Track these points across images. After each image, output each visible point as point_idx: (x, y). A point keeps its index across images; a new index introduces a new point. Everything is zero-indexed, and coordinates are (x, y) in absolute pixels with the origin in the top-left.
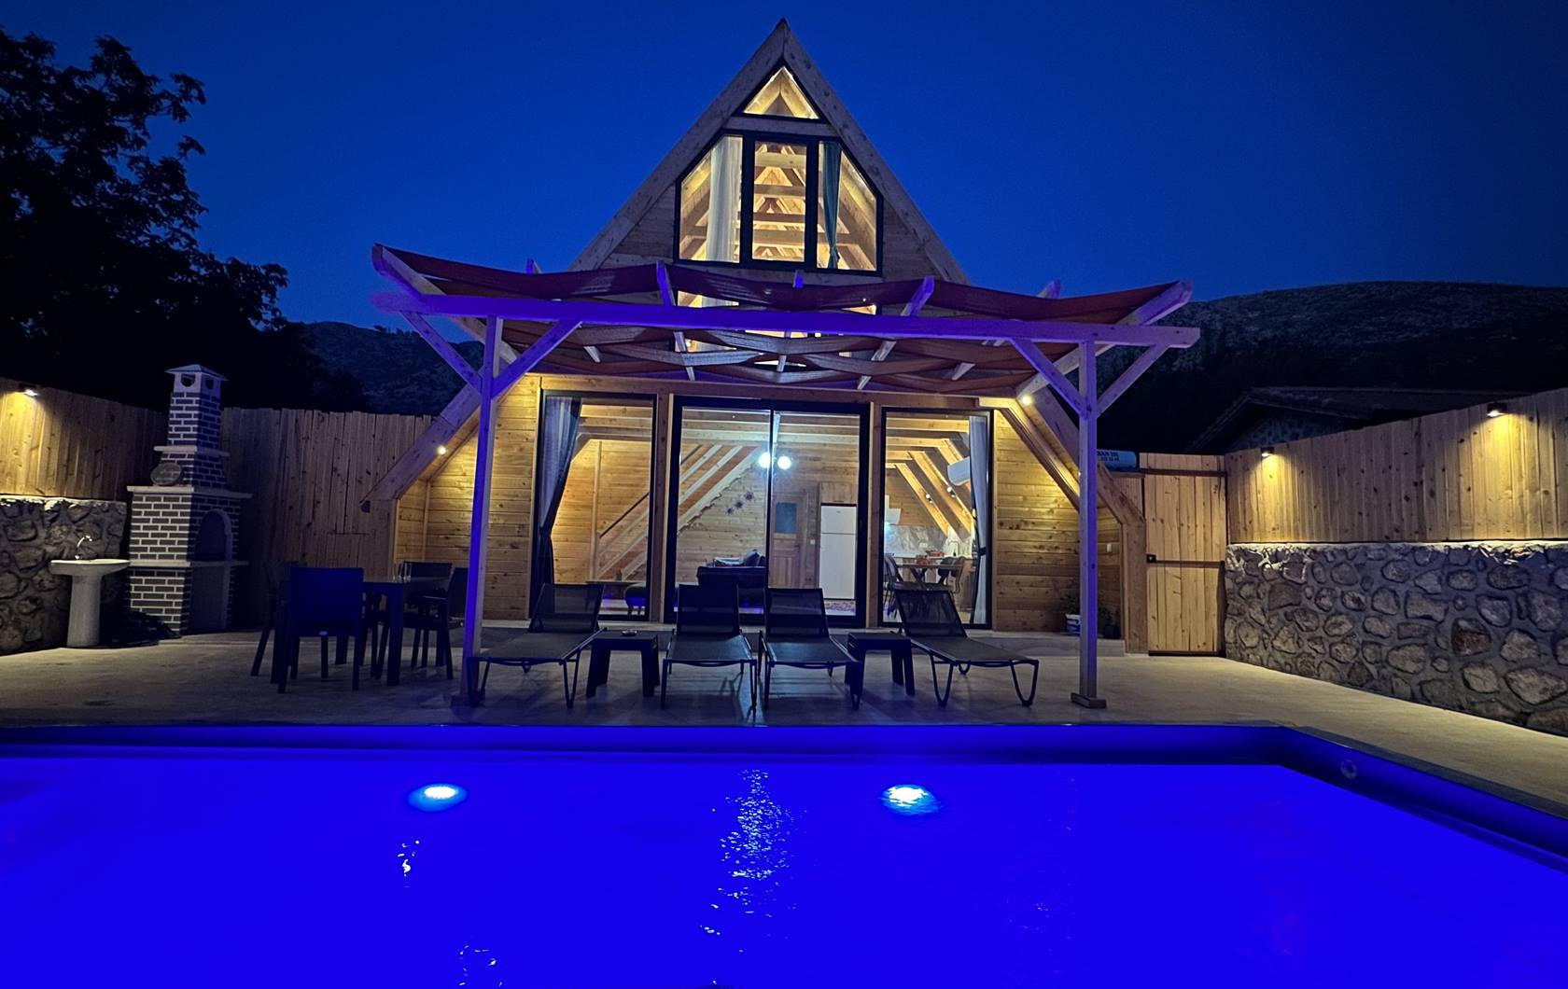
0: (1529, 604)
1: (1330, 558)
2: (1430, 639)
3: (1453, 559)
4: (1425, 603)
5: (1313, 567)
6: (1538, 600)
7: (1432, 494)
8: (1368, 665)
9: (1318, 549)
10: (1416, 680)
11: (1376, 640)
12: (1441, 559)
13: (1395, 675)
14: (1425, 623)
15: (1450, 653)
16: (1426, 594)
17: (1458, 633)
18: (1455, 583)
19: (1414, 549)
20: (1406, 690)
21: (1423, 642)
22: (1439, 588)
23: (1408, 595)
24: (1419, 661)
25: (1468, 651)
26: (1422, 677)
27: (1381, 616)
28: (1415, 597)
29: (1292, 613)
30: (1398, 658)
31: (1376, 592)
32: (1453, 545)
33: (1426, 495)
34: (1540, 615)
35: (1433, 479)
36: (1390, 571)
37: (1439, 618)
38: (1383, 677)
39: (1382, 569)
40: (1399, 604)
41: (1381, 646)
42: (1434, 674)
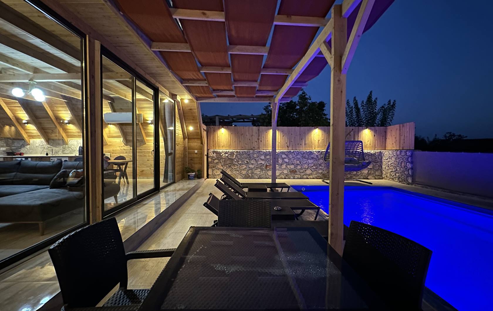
0: (278, 160)
1: (241, 153)
2: (262, 167)
3: (267, 153)
4: (261, 161)
5: (237, 155)
6: (279, 159)
7: (261, 141)
8: (249, 174)
9: (238, 151)
10: (259, 175)
11: (251, 169)
12: (265, 153)
13: (255, 175)
14: (261, 165)
15: (265, 170)
16: (261, 159)
17: (267, 166)
19: (260, 151)
20: (257, 177)
21: (260, 168)
22: (264, 158)
23: (258, 160)
24: (260, 172)
25: (268, 169)
26: (260, 174)
27: (252, 164)
28: (260, 160)
29: (230, 166)
30: (256, 172)
31: (252, 160)
32: (267, 151)
33: (260, 141)
34: (279, 162)
35: (261, 139)
36: (255, 156)
37: (263, 163)
38: (252, 176)
39: (253, 155)
40: (256, 162)
41: (252, 170)
42: (263, 174)
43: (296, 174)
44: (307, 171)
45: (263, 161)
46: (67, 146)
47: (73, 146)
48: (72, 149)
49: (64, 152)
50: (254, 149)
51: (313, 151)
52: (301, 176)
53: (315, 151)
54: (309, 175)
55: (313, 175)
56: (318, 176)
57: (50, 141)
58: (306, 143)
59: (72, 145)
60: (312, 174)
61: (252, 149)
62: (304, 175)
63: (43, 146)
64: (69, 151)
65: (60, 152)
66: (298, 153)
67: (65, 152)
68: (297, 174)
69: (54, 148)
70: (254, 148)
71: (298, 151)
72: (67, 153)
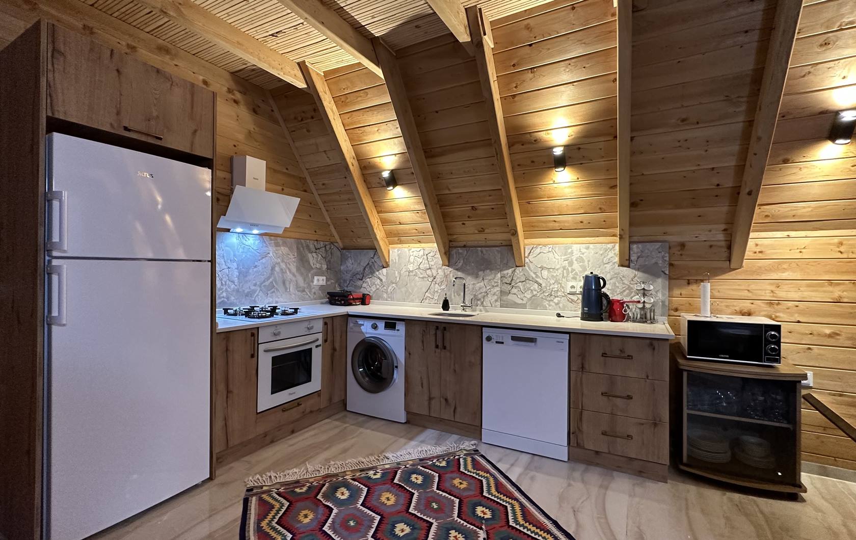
46: (519, 270)
47: (545, 273)
48: (540, 285)
49: (504, 298)
57: (454, 251)
59: (542, 268)
63: (429, 272)
64: (528, 295)
65: (491, 298)
67: (510, 297)
69: (469, 281)
72: (520, 302)
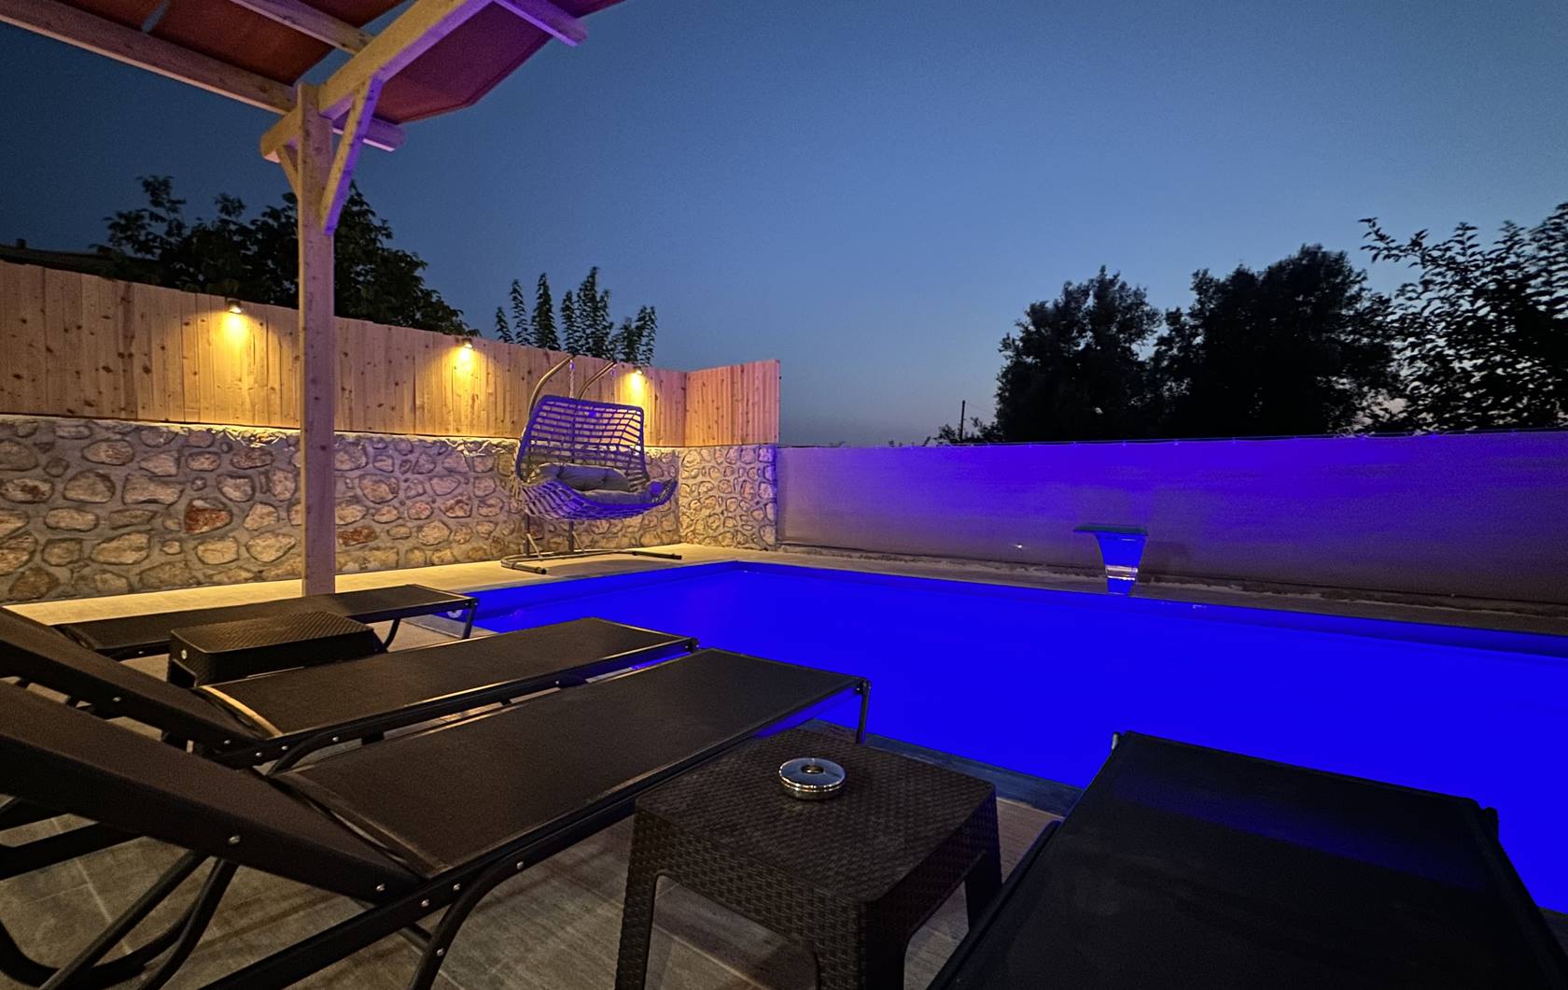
0: (268, 479)
2: (157, 522)
3: (193, 441)
4: (152, 487)
6: (279, 476)
7: (147, 370)
10: (137, 570)
11: (75, 536)
12: (180, 441)
13: (105, 572)
14: (152, 507)
15: (182, 534)
16: (154, 477)
17: (192, 513)
18: (196, 465)
19: (139, 429)
20: (121, 583)
21: (149, 527)
22: (173, 470)
23: (126, 480)
24: (140, 549)
25: (205, 529)
26: (146, 565)
27: (81, 506)
28: (138, 479)
30: (108, 552)
31: (74, 478)
32: (193, 427)
33: (138, 370)
34: (279, 489)
35: (148, 355)
36: (103, 453)
37: (171, 499)
38: (83, 578)
39: (82, 450)
40: (112, 489)
41: (80, 541)
42: (163, 559)
43: (372, 549)
44: (425, 529)
45: (166, 484)
50: (88, 411)
51: (454, 443)
52: (398, 553)
53: (459, 440)
54: (437, 547)
55: (454, 545)
56: (473, 549)
58: (418, 403)
60: (447, 543)
61: (71, 414)
62: (411, 550)
66: (383, 449)
68: (378, 549)
70: (89, 404)
71: (381, 440)
